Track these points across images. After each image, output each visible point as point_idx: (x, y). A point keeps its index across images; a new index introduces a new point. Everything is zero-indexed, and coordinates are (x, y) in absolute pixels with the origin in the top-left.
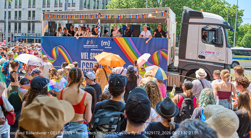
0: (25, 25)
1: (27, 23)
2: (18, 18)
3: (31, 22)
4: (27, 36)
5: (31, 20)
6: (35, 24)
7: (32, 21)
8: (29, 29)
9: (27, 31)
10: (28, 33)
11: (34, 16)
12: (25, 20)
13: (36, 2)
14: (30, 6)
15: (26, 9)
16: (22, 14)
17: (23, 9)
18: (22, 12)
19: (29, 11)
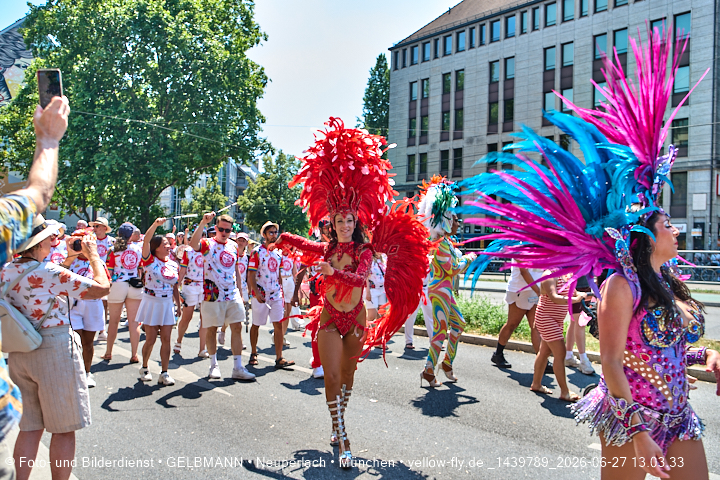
2: (450, 173)
13: (517, 109)
14: (493, 127)
15: (478, 141)
16: (465, 160)
17: (470, 141)
18: (465, 153)
19: (489, 145)
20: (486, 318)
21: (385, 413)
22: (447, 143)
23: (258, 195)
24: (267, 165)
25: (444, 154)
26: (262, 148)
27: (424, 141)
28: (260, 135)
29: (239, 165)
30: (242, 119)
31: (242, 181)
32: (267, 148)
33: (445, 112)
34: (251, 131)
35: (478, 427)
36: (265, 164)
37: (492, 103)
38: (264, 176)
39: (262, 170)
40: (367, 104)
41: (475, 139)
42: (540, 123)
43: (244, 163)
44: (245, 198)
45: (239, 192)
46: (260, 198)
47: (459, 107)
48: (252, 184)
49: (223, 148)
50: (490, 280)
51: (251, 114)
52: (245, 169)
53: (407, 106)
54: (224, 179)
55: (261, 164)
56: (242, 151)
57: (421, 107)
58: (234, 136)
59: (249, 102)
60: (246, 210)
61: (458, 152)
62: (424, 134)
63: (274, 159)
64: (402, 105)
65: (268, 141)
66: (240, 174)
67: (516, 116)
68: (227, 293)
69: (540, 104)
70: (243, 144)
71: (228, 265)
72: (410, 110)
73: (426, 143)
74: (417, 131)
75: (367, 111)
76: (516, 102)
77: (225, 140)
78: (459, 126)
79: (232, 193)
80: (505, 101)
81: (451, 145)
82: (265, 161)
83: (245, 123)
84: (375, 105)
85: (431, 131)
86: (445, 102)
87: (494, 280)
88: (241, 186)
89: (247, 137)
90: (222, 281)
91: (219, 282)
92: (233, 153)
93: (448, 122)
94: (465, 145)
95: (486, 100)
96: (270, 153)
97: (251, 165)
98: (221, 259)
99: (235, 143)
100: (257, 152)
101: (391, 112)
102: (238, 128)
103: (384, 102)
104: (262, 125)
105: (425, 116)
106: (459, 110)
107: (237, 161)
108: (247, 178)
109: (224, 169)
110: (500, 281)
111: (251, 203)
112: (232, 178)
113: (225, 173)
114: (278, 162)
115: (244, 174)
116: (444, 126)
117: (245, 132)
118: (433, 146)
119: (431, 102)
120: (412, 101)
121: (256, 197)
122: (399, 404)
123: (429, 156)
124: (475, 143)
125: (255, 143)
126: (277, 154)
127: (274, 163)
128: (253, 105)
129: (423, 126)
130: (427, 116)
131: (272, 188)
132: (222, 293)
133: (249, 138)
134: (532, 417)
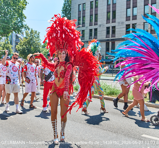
0: (102, 44)
1: (105, 43)
2: (93, 37)
3: (110, 41)
4: (104, 58)
5: (111, 38)
6: (116, 42)
7: (112, 40)
8: (107, 50)
9: (105, 52)
10: (106, 54)
11: (114, 32)
12: (102, 39)
13: (117, 14)
14: (108, 21)
15: (103, 26)
16: (98, 32)
17: (100, 26)
18: (98, 30)
19: (107, 27)
20: (105, 89)
21: (69, 124)
22: (92, 26)
23: (24, 45)
24: (27, 34)
25: (91, 30)
26: (25, 28)
27: (83, 26)
28: (24, 23)
29: (16, 34)
30: (18, 17)
31: (18, 40)
32: (27, 28)
33: (91, 15)
34: (21, 22)
35: (102, 129)
36: (26, 33)
37: (108, 12)
38: (26, 38)
39: (25, 36)
40: (63, 12)
41: (102, 25)
42: (125, 20)
43: (18, 33)
44: (19, 46)
45: (17, 44)
46: (24, 46)
47: (96, 14)
48: (21, 41)
49: (11, 28)
50: (107, 76)
51: (21, 15)
52: (19, 35)
53: (77, 13)
54: (11, 39)
55: (24, 34)
56: (18, 29)
57: (83, 14)
58: (15, 23)
59: (20, 11)
60: (19, 50)
61: (96, 30)
62: (83, 23)
63: (29, 32)
64: (76, 13)
65: (27, 25)
66: (17, 37)
67: (117, 17)
68: (14, 81)
69: (125, 13)
70: (18, 26)
71: (15, 71)
72: (78, 14)
73: (84, 26)
74: (81, 22)
75: (63, 15)
76: (117, 12)
77: (11, 25)
78: (96, 20)
79: (14, 44)
80: (113, 11)
81: (93, 27)
82: (26, 32)
83: (19, 19)
84: (66, 13)
85: (86, 22)
86: (91, 12)
87: (109, 76)
88: (17, 42)
89: (19, 24)
90: (12, 77)
91: (11, 77)
92: (14, 29)
93: (92, 19)
94: (98, 27)
95: (106, 11)
96: (28, 30)
97: (21, 34)
98: (13, 69)
99: (15, 26)
100: (23, 29)
101: (71, 15)
102: (16, 20)
103: (69, 11)
104: (25, 20)
105: (84, 17)
106: (96, 15)
107: (16, 32)
108: (19, 38)
109: (11, 35)
110: (111, 76)
111: (21, 48)
112: (14, 38)
113: (12, 37)
114: (31, 33)
115: (19, 37)
116: (91, 20)
117: (19, 22)
118: (87, 27)
119: (86, 11)
120: (79, 11)
121: (23, 45)
122: (74, 121)
123: (85, 31)
124: (102, 27)
125: (22, 26)
126: (30, 30)
127: (29, 33)
128: (21, 12)
129: (83, 20)
130: (85, 17)
131: (29, 42)
132: (12, 81)
133: (20, 24)
134: (122, 125)
